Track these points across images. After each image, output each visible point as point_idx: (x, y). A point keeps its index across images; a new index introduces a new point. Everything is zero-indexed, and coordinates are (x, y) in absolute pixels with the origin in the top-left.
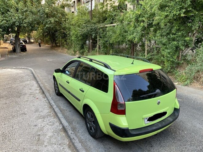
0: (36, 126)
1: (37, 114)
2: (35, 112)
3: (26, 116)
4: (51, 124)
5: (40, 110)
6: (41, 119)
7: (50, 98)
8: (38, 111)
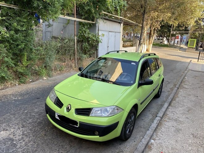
0: (187, 118)
1: (180, 127)
2: (181, 130)
3: (193, 132)
4: (174, 113)
5: (173, 129)
6: (179, 120)
7: (147, 138)
8: (177, 129)
